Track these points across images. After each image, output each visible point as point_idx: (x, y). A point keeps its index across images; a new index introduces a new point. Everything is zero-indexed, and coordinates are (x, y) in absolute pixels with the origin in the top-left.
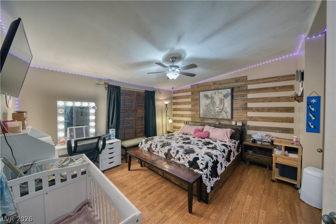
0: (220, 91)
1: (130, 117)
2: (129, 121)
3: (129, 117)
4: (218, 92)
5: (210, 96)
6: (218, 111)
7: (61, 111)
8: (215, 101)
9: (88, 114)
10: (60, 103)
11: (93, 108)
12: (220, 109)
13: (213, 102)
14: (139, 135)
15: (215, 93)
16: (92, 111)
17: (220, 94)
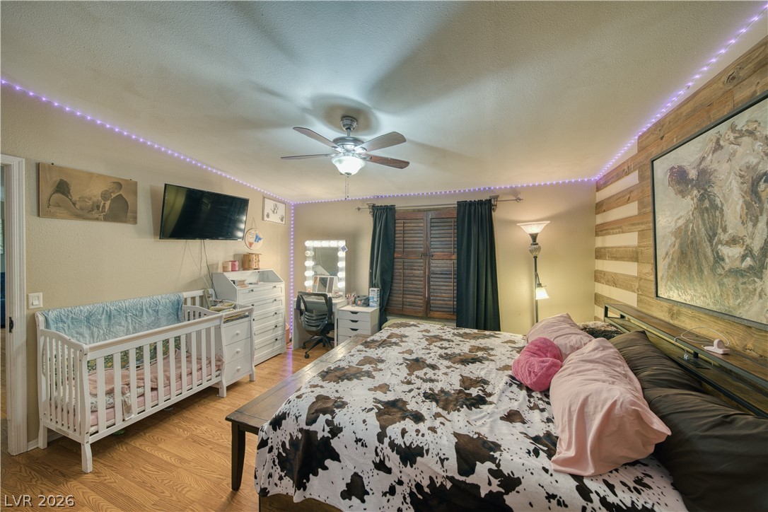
0: (741, 121)
1: (415, 270)
2: (412, 278)
3: (412, 269)
4: (733, 129)
5: (693, 174)
6: (737, 264)
7: (309, 253)
8: (718, 201)
9: (336, 259)
10: (309, 244)
11: (343, 249)
12: (749, 252)
13: (707, 204)
14: (437, 314)
15: (718, 147)
16: (342, 254)
17: (746, 140)
